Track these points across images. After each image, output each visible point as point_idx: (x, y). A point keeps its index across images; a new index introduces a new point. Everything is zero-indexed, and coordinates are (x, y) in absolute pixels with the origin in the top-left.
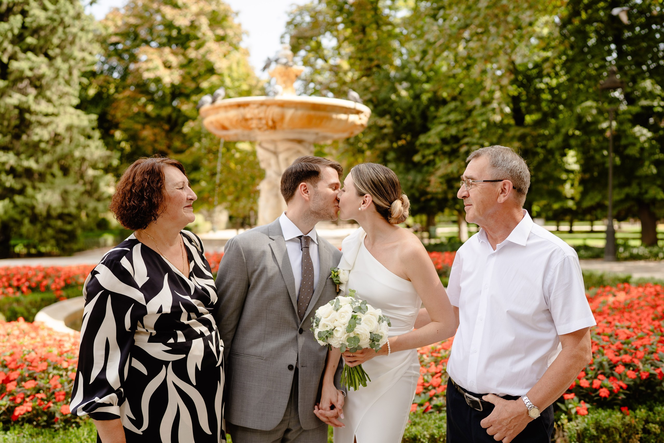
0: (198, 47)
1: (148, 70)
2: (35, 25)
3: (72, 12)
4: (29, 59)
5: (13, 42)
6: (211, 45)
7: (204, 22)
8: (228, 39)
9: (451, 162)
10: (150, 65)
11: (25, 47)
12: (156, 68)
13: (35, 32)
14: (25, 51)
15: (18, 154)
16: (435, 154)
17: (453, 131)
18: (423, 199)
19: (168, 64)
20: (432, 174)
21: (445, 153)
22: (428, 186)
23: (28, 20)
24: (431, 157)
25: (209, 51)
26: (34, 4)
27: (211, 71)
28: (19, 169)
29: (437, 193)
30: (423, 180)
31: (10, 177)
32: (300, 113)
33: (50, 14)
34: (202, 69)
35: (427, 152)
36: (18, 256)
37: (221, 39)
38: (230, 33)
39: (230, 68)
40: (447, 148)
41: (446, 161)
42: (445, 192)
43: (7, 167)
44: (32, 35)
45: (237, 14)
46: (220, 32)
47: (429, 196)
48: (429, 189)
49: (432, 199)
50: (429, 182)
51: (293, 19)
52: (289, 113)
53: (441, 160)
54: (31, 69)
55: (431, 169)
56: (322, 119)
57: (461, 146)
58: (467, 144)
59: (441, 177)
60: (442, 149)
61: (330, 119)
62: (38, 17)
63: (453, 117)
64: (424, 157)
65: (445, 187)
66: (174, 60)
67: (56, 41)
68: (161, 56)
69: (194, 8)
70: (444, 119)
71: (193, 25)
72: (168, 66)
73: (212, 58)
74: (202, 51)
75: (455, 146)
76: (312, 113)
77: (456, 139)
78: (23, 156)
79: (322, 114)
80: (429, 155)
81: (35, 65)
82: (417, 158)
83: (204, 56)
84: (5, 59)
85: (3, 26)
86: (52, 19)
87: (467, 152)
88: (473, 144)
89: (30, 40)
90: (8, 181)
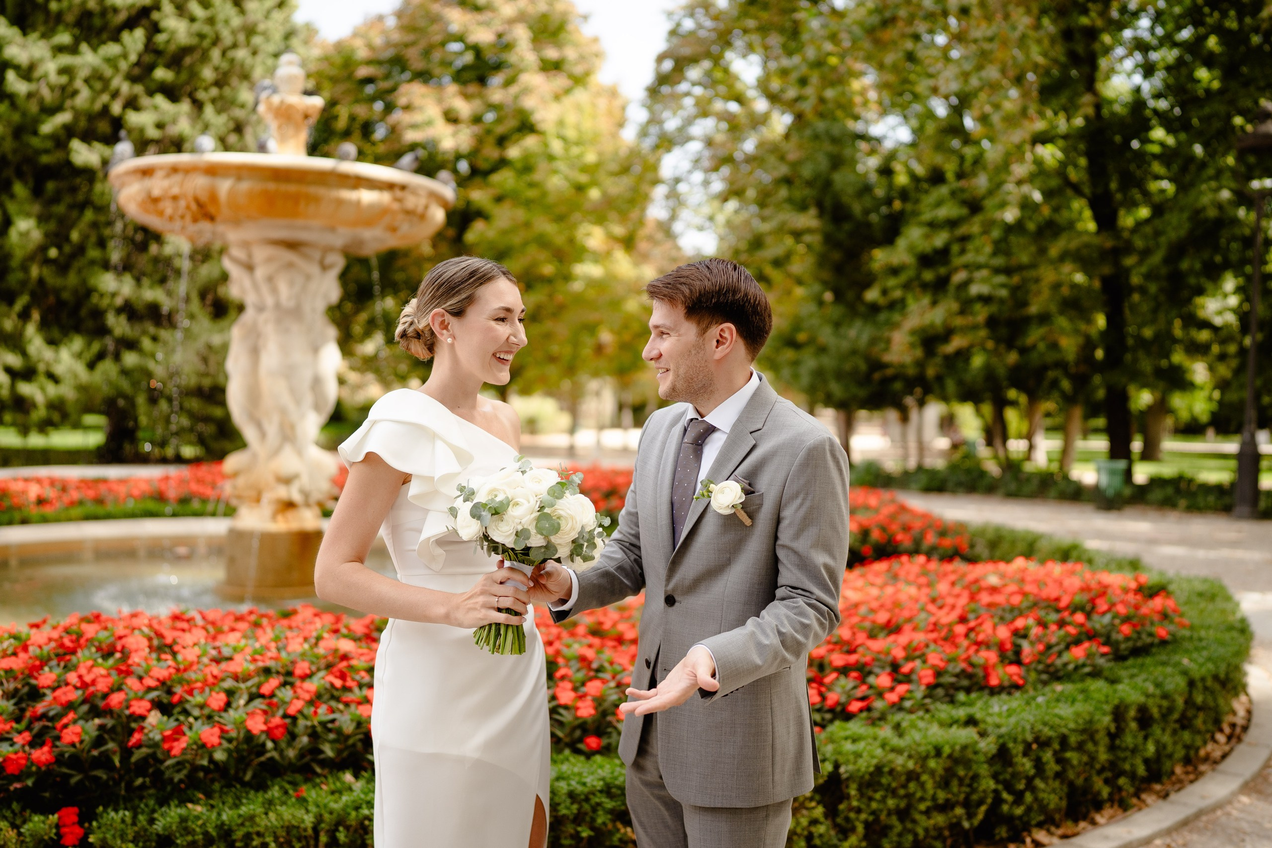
0: (509, 82)
1: (414, 126)
2: (172, 48)
3: (237, 21)
4: (156, 108)
5: (133, 79)
6: (533, 79)
7: (522, 35)
8: (566, 67)
9: (934, 303)
10: (417, 117)
11: (153, 86)
12: (429, 123)
13: (176, 60)
14: (151, 93)
15: (138, 280)
16: (907, 286)
17: (940, 239)
18: (877, 376)
19: (452, 116)
20: (895, 326)
21: (925, 286)
22: (887, 349)
23: (161, 38)
24: (897, 294)
25: (527, 91)
26: (168, 7)
27: (526, 127)
28: (139, 306)
29: (903, 366)
30: (873, 341)
31: (123, 319)
32: (245, 186)
33: (197, 27)
34: (511, 123)
35: (892, 282)
37: (552, 67)
38: (570, 53)
39: (561, 123)
40: (928, 276)
41: (926, 300)
42: (920, 364)
43: (119, 301)
44: (168, 66)
45: (585, 18)
46: (552, 53)
47: (890, 372)
48: (888, 358)
49: (895, 378)
50: (888, 341)
51: (678, 25)
52: (225, 186)
53: (917, 299)
54: (160, 126)
55: (896, 317)
56: (296, 199)
57: (956, 270)
58: (966, 267)
59: (913, 332)
60: (918, 277)
62: (173, 33)
63: (943, 212)
64: (885, 292)
65: (919, 353)
66: (464, 108)
67: (208, 74)
68: (440, 101)
69: (508, 11)
70: (927, 216)
71: (504, 45)
72: (451, 118)
73: (529, 103)
74: (513, 90)
75: (942, 271)
76: (272, 186)
77: (941, 256)
78: (146, 281)
79: (292, 188)
80: (894, 288)
81: (167, 119)
82: (872, 295)
83: (516, 97)
84: (116, 108)
85: (112, 49)
86: (201, 36)
87: (965, 284)
88: (979, 267)
89: (161, 74)
90: (119, 325)
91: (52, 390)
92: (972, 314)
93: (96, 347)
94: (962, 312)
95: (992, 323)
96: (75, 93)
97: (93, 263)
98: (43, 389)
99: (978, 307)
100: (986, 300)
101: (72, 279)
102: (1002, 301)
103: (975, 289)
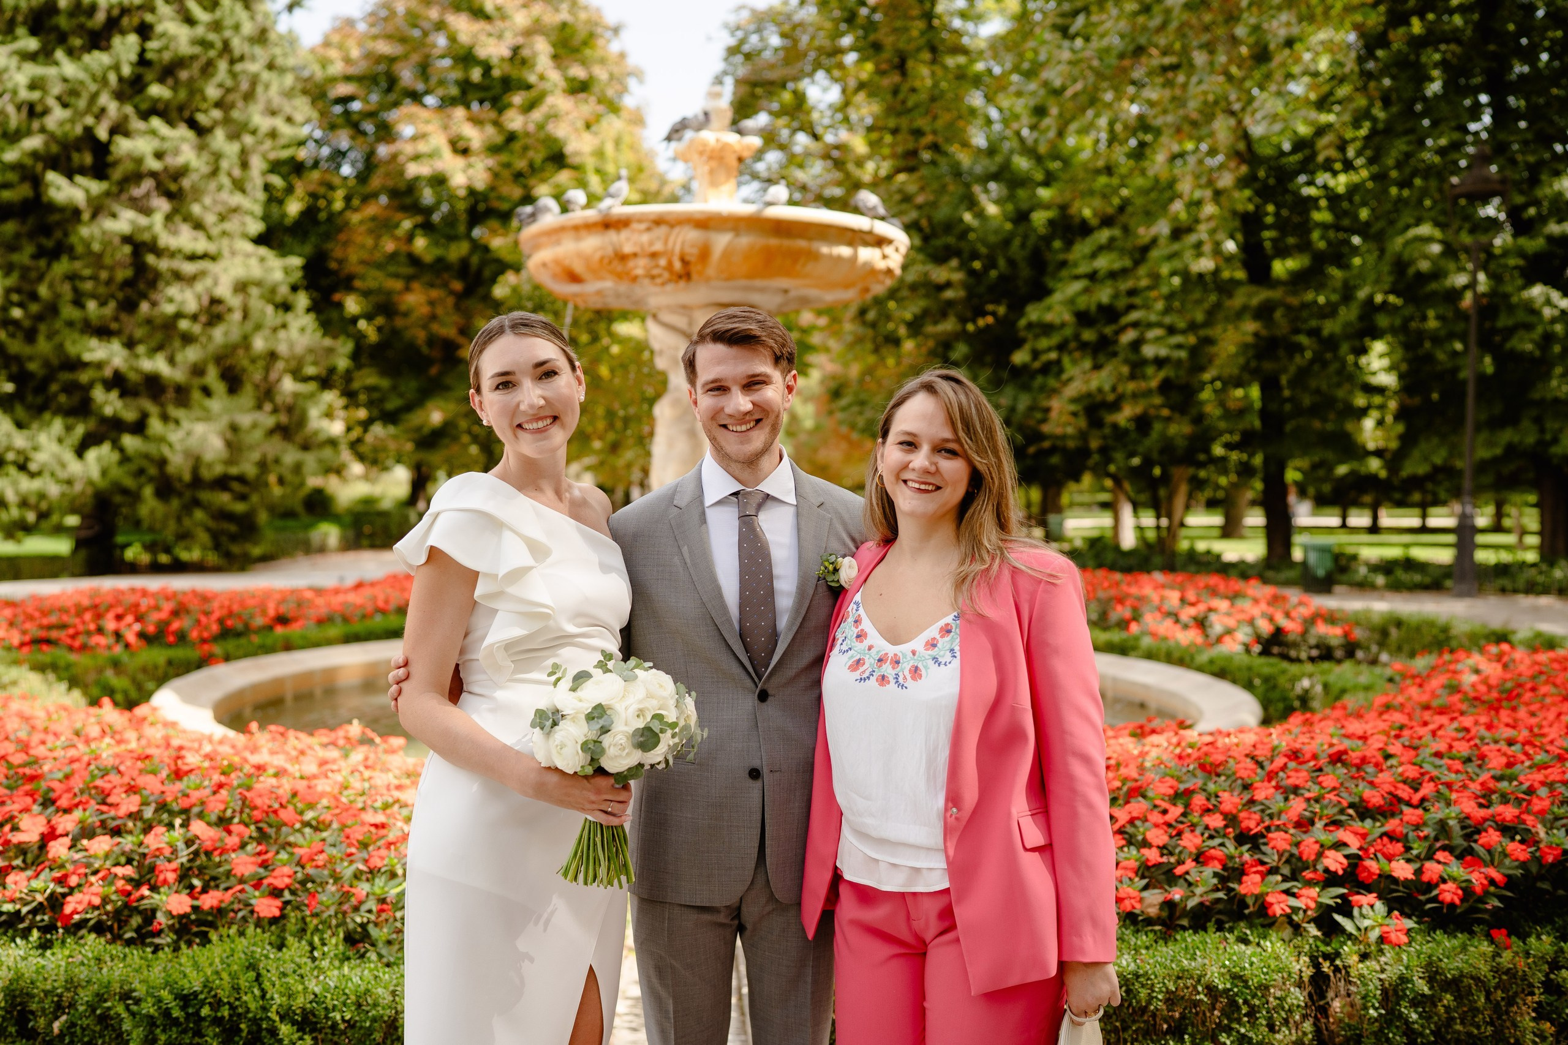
0: (530, 107)
1: (416, 158)
2: (167, 56)
3: (248, 28)
4: (153, 133)
5: (120, 96)
6: (558, 101)
7: (542, 49)
8: (596, 89)
9: (1097, 367)
10: (422, 147)
11: (144, 106)
12: (433, 155)
13: (168, 72)
14: (145, 116)
15: (130, 344)
16: (1061, 347)
17: (1104, 295)
18: (1032, 450)
19: (461, 145)
20: (1054, 392)
21: (1084, 346)
22: (1044, 420)
23: (153, 45)
24: (1053, 355)
25: (553, 116)
26: (165, 9)
27: (558, 159)
28: (133, 376)
29: (1064, 437)
30: (1032, 409)
31: (114, 395)
32: (745, 241)
33: (200, 31)
34: (538, 156)
35: (1044, 343)
36: (132, 569)
37: (579, 88)
38: (601, 73)
39: (600, 153)
40: (1088, 335)
41: (1087, 364)
42: (1083, 436)
43: (108, 373)
44: (161, 80)
45: (616, 30)
46: (578, 72)
47: (1046, 444)
48: (1046, 428)
49: (1053, 450)
50: (1047, 410)
51: (742, 42)
52: (721, 241)
53: (1074, 362)
54: (159, 155)
55: (1052, 382)
56: (796, 256)
57: (1123, 329)
58: (1135, 325)
59: (1074, 400)
60: (1077, 336)
61: (815, 256)
62: (173, 38)
63: (1103, 263)
64: (1036, 354)
65: (1082, 423)
66: (474, 136)
67: (212, 92)
68: (445, 127)
69: (521, 19)
70: (1083, 269)
71: (518, 57)
72: (461, 149)
73: (560, 130)
74: (537, 115)
75: (1108, 330)
76: (774, 242)
77: (1110, 314)
78: (141, 349)
79: (796, 244)
80: (1049, 349)
81: (167, 145)
82: (1020, 357)
83: (541, 127)
84: (102, 133)
85: (98, 59)
86: (204, 44)
87: (1136, 345)
88: (1150, 325)
89: (156, 90)
90: (109, 403)
91: (27, 485)
92: (1144, 377)
93: (80, 430)
94: (1133, 377)
95: (1165, 387)
96: (46, 112)
97: (70, 324)
98: (15, 483)
99: (1150, 370)
100: (1160, 362)
101: (43, 346)
102: (1179, 362)
103: (1149, 351)
